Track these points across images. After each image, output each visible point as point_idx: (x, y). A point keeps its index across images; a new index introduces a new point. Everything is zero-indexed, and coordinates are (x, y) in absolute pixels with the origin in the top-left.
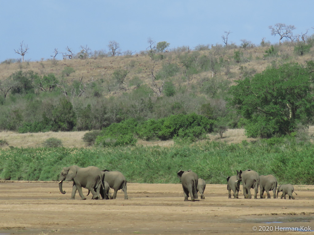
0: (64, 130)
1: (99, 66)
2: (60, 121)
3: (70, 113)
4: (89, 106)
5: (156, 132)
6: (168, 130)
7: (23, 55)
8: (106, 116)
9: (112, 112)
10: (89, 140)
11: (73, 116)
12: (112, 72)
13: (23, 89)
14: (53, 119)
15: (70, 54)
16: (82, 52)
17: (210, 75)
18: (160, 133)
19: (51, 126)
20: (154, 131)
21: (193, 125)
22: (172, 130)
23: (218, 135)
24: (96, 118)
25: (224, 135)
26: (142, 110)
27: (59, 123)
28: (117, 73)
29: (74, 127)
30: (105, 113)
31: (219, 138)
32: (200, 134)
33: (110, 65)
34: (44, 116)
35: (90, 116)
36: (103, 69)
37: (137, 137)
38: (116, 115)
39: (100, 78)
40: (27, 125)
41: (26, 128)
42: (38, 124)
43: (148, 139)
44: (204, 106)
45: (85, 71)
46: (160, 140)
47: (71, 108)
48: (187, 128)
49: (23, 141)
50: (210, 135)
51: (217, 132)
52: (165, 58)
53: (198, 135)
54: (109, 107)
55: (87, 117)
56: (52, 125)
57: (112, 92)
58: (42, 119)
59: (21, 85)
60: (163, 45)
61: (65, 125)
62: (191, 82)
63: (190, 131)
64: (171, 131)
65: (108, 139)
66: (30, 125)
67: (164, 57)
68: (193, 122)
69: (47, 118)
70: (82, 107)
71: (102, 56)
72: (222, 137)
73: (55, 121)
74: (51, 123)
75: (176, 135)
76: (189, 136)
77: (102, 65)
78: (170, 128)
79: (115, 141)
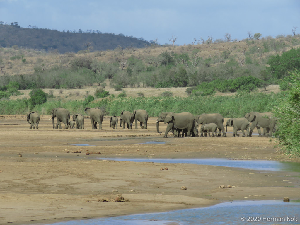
0: (181, 86)
1: (216, 48)
2: (180, 81)
3: (185, 76)
4: (196, 72)
5: (228, 87)
6: (235, 86)
7: (174, 42)
8: (206, 78)
9: (209, 75)
10: (189, 92)
11: (186, 78)
12: (222, 52)
13: (168, 62)
14: (175, 80)
15: (202, 41)
16: (209, 40)
17: (274, 53)
18: (230, 88)
19: (173, 84)
20: (227, 86)
21: (250, 83)
22: (237, 86)
23: (263, 89)
24: (200, 79)
25: (267, 88)
26: (227, 74)
27: (179, 82)
28: (225, 52)
29: (187, 85)
30: (206, 76)
31: (264, 91)
32: (253, 88)
33: (223, 48)
34: (170, 78)
35: (197, 78)
36: (218, 50)
37: (217, 90)
38: (212, 77)
39: (215, 55)
40: (160, 84)
41: (159, 85)
42: (166, 83)
43: (223, 92)
44: (262, 71)
45: (207, 51)
46: (230, 92)
47: (186, 73)
48: (246, 85)
49: (153, 93)
50: (259, 89)
51: (263, 87)
52: (255, 43)
53: (251, 89)
54: (208, 73)
55: (195, 78)
56: (175, 84)
57: (216, 64)
58: (169, 80)
59: (166, 60)
60: (257, 36)
61: (182, 84)
62: (262, 57)
63: (247, 86)
64: (237, 87)
65: (198, 92)
66: (162, 84)
67: (254, 42)
68: (250, 81)
69: (171, 79)
70: (192, 73)
71: (220, 42)
72: (266, 90)
73: (176, 81)
74: (174, 82)
75: (239, 89)
76: (246, 89)
77: (218, 48)
78: (236, 85)
79: (202, 92)
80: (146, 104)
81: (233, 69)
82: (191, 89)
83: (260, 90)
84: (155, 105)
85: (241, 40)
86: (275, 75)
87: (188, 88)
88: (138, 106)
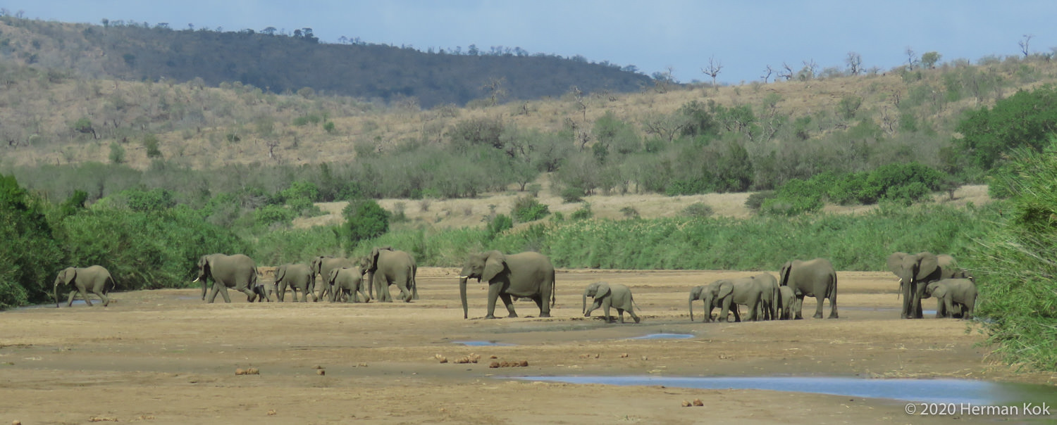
0: (733, 190)
1: (823, 91)
2: (730, 177)
3: (743, 164)
4: (773, 153)
5: (855, 192)
6: (874, 188)
7: (714, 76)
8: (798, 168)
9: (807, 161)
10: (754, 204)
11: (748, 169)
12: (838, 100)
13: (699, 128)
14: (718, 174)
15: (788, 73)
16: (805, 71)
17: (972, 103)
18: (861, 193)
19: (715, 185)
20: (852, 190)
21: (912, 179)
22: (879, 188)
23: (947, 195)
24: (783, 171)
25: (956, 194)
26: (853, 158)
27: (728, 180)
28: (846, 102)
29: (751, 186)
30: (797, 164)
31: (948, 200)
32: (920, 194)
33: (841, 90)
34: (705, 169)
35: (775, 169)
36: (828, 96)
37: (828, 199)
38: (814, 166)
39: (820, 109)
40: (679, 184)
41: (677, 188)
42: (695, 181)
43: (843, 203)
44: (942, 151)
45: (801, 100)
46: (861, 205)
47: (745, 157)
48: (902, 185)
49: (661, 208)
50: (936, 196)
51: (945, 190)
52: (925, 77)
53: (916, 196)
54: (803, 155)
55: (770, 170)
56: (717, 183)
57: (825, 131)
58: (702, 175)
59: (697, 123)
60: (930, 58)
61: (737, 183)
62: (943, 114)
63: (905, 189)
64: (878, 190)
65: (778, 204)
66: (684, 184)
67: (922, 76)
68: (912, 176)
69: (708, 172)
70: (763, 156)
71: (833, 74)
72: (952, 198)
73: (721, 176)
74: (716, 179)
75: (883, 196)
76: (903, 197)
77: (828, 90)
78: (877, 185)
79: (789, 206)
80: (643, 235)
81: (869, 145)
82: (761, 198)
83: (937, 198)
84: (666, 239)
85: (888, 70)
86: (978, 160)
87: (752, 196)
88: (623, 241)
